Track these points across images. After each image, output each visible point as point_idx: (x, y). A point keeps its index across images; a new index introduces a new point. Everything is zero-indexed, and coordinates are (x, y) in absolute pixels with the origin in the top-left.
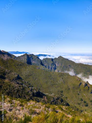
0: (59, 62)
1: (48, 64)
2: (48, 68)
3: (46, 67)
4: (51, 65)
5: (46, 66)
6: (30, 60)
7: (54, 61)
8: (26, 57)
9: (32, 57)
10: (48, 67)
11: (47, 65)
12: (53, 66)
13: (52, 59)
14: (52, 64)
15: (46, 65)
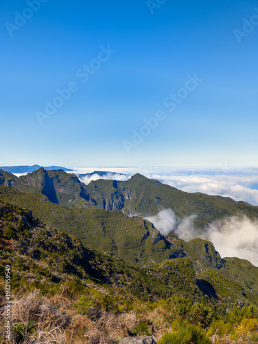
0: (131, 191)
1: (103, 195)
2: (102, 205)
3: (96, 204)
4: (110, 197)
5: (95, 201)
6: (53, 186)
7: (121, 186)
8: (40, 178)
9: (57, 176)
10: (102, 202)
11: (98, 198)
12: (115, 199)
13: (115, 183)
14: (112, 195)
15: (95, 198)
